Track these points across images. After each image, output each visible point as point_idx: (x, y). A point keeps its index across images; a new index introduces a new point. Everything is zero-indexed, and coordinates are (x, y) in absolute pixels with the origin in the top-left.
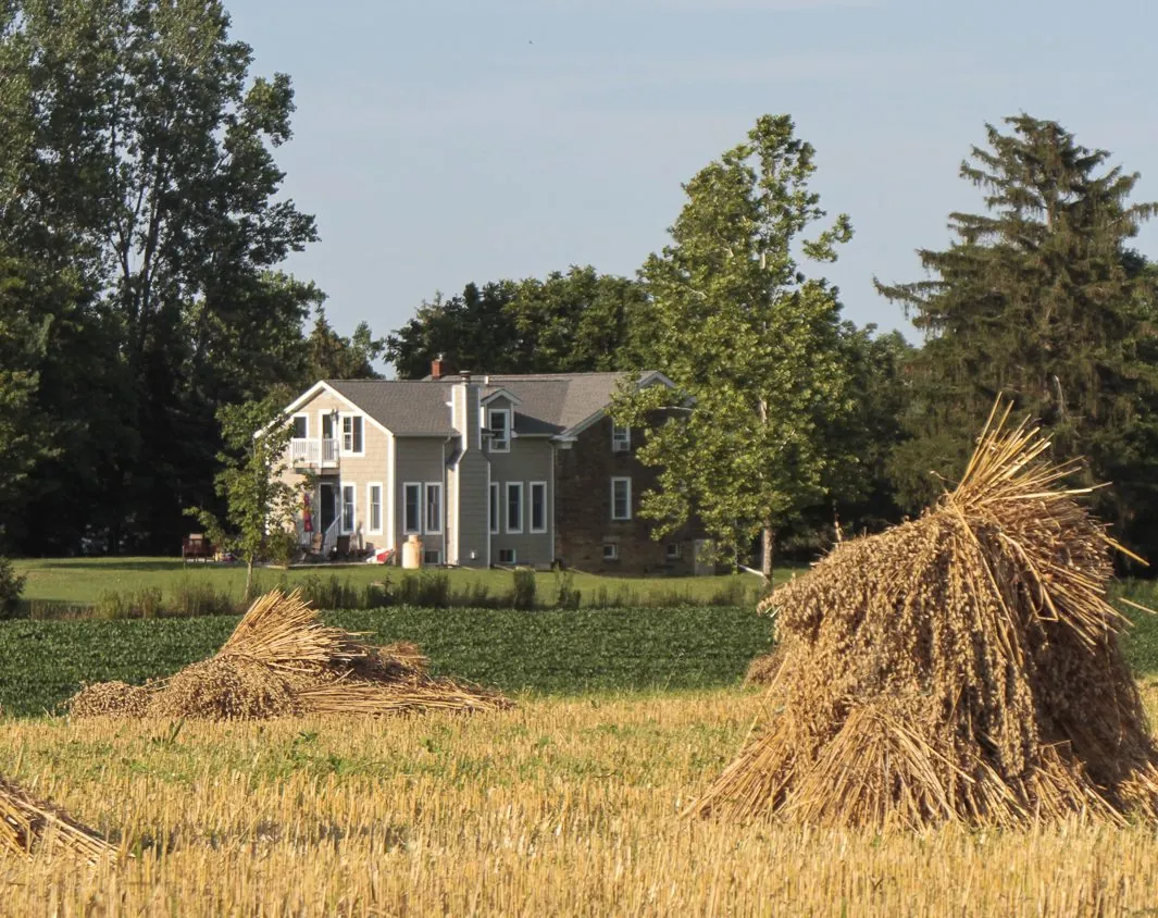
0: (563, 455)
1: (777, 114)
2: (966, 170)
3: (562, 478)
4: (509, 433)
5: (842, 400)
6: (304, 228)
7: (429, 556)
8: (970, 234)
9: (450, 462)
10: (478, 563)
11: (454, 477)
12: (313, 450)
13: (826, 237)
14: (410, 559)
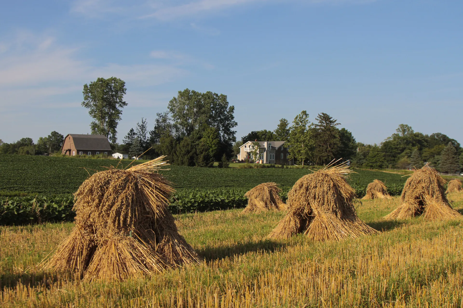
0: (276, 151)
1: (305, 110)
2: (316, 119)
3: (276, 154)
4: (271, 148)
5: (313, 145)
6: (236, 124)
7: (263, 162)
8: (316, 126)
9: (265, 151)
10: (267, 163)
11: (265, 153)
12: (247, 149)
13: (310, 125)
14: (261, 162)
